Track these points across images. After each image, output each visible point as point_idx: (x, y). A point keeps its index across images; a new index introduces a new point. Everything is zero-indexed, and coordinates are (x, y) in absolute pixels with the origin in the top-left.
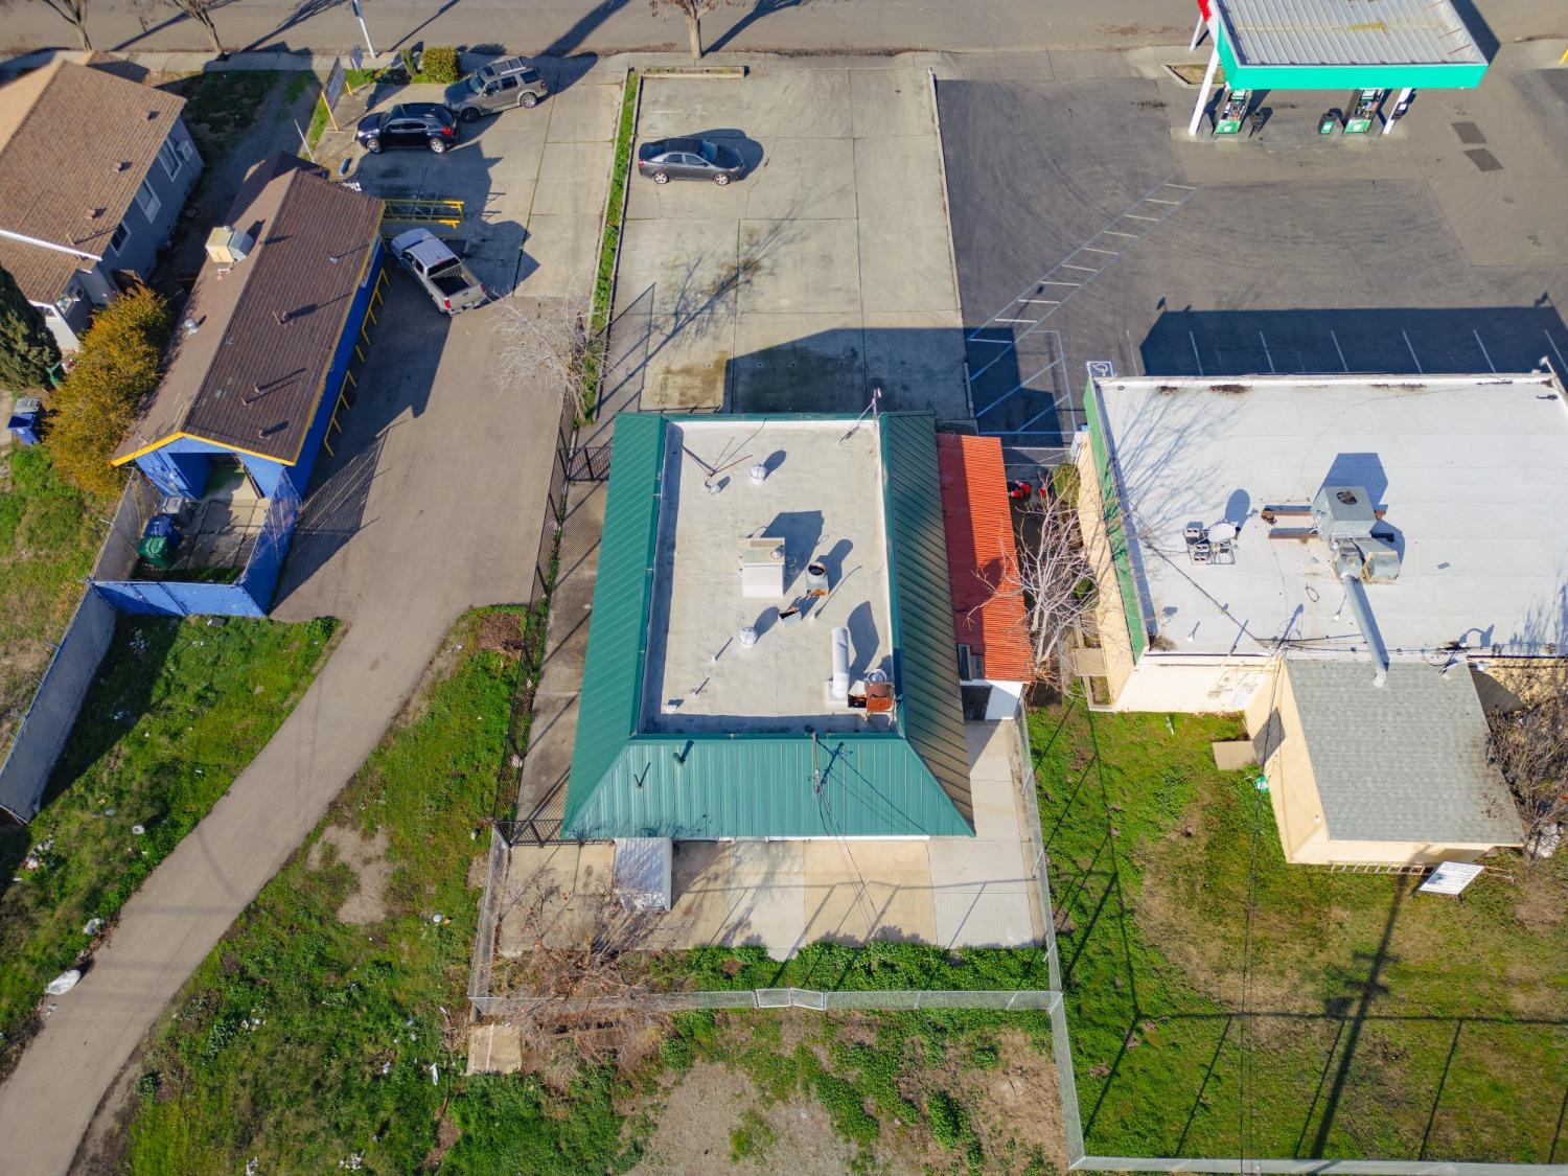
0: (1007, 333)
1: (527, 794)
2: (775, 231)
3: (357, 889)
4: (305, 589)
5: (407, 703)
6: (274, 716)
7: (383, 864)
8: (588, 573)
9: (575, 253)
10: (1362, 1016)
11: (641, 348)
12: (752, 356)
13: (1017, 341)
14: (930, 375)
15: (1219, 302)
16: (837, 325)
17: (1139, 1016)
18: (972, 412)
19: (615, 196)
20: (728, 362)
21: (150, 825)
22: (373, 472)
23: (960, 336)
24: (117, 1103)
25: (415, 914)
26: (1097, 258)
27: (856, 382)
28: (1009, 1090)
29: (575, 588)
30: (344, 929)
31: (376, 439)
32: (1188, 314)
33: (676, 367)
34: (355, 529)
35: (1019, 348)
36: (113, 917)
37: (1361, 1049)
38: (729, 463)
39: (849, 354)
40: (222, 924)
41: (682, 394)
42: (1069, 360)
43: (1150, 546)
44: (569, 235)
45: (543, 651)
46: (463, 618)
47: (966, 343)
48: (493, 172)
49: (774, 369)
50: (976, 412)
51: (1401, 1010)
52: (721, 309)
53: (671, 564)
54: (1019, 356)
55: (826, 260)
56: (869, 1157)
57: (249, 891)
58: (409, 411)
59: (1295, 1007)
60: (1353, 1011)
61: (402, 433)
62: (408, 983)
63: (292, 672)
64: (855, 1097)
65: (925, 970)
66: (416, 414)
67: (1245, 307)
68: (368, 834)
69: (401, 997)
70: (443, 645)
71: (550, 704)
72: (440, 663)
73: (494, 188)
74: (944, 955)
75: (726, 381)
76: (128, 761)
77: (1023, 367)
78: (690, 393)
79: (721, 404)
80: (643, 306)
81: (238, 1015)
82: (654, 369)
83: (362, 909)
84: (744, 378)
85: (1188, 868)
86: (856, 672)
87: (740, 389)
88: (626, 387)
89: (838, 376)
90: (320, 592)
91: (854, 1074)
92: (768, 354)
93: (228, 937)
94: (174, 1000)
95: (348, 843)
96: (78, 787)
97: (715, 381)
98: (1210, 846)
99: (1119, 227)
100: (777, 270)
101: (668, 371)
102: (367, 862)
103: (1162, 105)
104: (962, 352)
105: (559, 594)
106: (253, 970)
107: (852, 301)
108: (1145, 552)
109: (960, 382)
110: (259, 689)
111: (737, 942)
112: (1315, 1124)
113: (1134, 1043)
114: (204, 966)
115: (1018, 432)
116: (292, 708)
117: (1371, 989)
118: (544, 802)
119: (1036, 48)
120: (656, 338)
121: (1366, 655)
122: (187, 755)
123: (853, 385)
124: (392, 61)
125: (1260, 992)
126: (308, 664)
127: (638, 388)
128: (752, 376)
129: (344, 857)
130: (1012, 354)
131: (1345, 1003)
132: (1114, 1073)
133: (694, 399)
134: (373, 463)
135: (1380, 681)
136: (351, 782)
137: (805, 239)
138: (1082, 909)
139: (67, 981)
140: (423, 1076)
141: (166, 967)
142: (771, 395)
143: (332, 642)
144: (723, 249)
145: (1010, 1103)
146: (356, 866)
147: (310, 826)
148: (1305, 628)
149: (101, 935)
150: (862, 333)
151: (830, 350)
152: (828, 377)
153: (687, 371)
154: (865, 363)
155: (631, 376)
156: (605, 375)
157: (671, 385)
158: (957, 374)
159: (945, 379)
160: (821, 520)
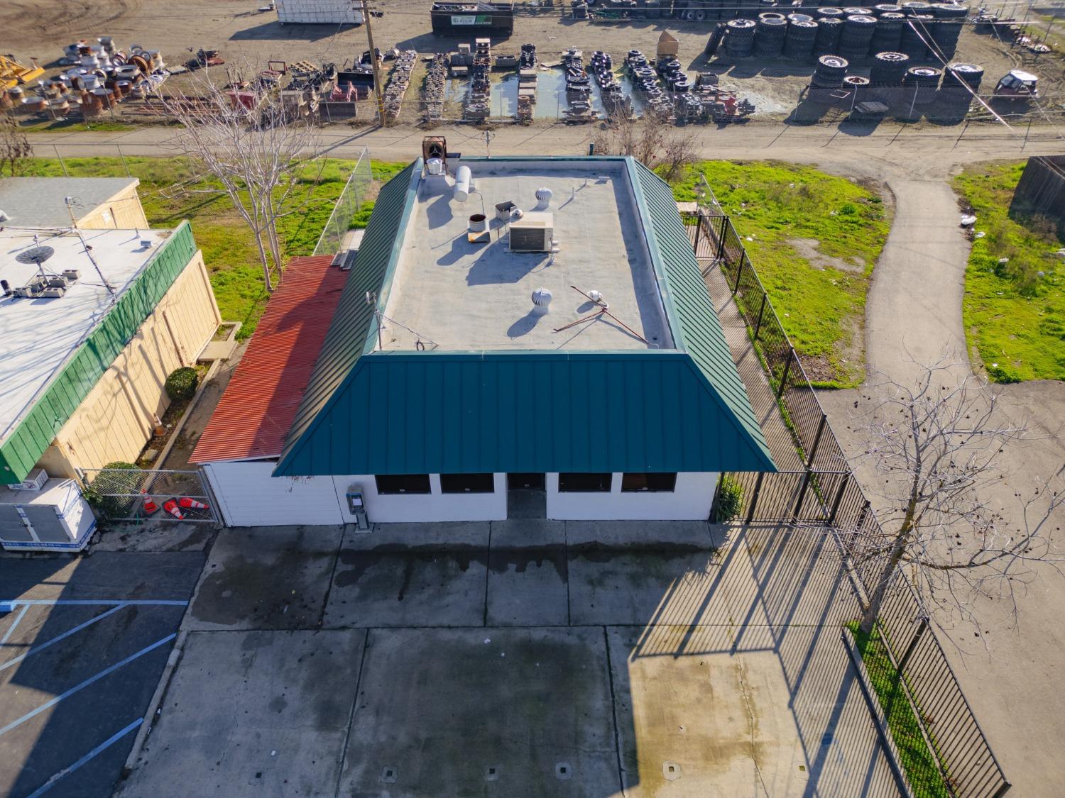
1: (721, 278)
3: (815, 249)
7: (806, 257)
17: (306, 214)
18: (179, 643)
20: (634, 781)
24: (887, 197)
25: (767, 242)
27: (371, 720)
30: (810, 238)
33: (741, 764)
36: (971, 239)
38: (582, 326)
40: (894, 239)
41: (707, 688)
46: (861, 382)
49: (534, 757)
50: (173, 642)
53: (629, 252)
63: (994, 347)
68: (829, 268)
70: (863, 363)
71: (728, 321)
72: (855, 351)
75: (631, 724)
78: (693, 693)
79: (632, 666)
81: (848, 213)
83: (805, 244)
84: (595, 731)
87: (599, 703)
88: (825, 707)
89: (403, 738)
95: (839, 264)
97: (652, 724)
101: (754, 750)
102: (819, 258)
106: (854, 225)
109: (165, 719)
110: (1013, 337)
115: (123, 604)
116: (967, 328)
122: (1025, 302)
123: (378, 713)
126: (985, 352)
127: (798, 704)
128: (578, 737)
129: (837, 261)
133: (682, 677)
139: (967, 221)
140: (720, 201)
141: (912, 227)
142: (538, 686)
146: (825, 257)
147: (878, 271)
149: (971, 235)
152: (423, 735)
153: (715, 753)
154: (339, 775)
155: (827, 740)
156: (881, 742)
157: (738, 714)
158: (163, 735)
159: (192, 726)
160: (468, 278)
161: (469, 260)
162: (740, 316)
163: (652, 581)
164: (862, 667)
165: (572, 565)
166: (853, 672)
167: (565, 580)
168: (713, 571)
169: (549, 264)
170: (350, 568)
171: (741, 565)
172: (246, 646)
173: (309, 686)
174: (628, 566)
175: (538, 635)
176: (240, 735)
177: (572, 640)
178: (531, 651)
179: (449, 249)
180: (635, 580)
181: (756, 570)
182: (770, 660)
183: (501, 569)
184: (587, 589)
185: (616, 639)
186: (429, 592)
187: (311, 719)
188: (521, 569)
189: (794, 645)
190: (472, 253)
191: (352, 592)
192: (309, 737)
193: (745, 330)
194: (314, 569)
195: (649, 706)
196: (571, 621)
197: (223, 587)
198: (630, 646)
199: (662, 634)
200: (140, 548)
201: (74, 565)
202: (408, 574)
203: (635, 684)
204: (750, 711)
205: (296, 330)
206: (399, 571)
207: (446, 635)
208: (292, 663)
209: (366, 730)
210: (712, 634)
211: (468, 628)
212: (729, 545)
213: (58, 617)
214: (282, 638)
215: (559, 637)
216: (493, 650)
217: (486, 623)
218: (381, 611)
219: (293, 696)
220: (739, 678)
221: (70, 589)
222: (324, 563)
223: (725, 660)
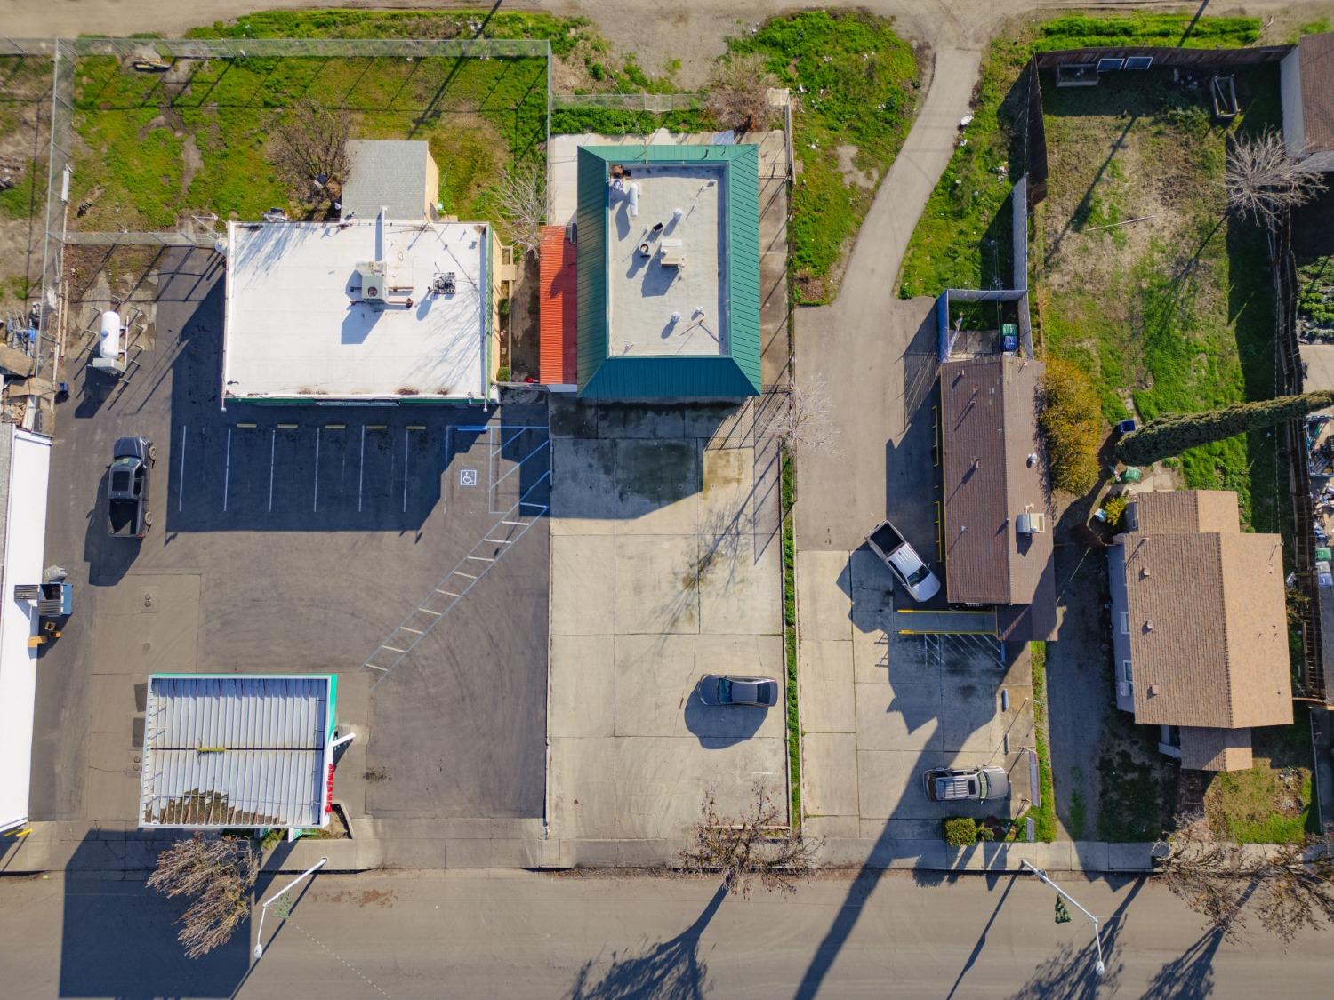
0: (524, 512)
1: (783, 201)
2: (675, 621)
3: (852, 160)
4: (922, 317)
5: (851, 250)
6: (915, 244)
7: (843, 171)
8: (770, 327)
9: (814, 597)
10: (426, 112)
11: (759, 501)
12: (686, 495)
13: (517, 504)
14: (574, 476)
15: (380, 540)
16: (632, 522)
17: (516, 110)
18: (551, 443)
19: (792, 661)
20: (701, 490)
21: (955, 186)
22: (906, 397)
23: (552, 511)
24: (927, 79)
25: (825, 149)
26: (451, 587)
27: (621, 471)
28: (572, 81)
29: (777, 317)
30: (853, 144)
31: (910, 422)
32: (403, 528)
33: (734, 484)
34: (906, 356)
35: (517, 497)
36: (956, 147)
37: (430, 100)
38: (693, 332)
39: (625, 496)
40: (907, 145)
41: (728, 461)
42: (487, 486)
43: (475, 285)
44: (821, 617)
45: (788, 278)
46: (833, 299)
47: (548, 503)
48: (891, 695)
49: (672, 483)
50: (549, 444)
51: (408, 114)
52: (709, 538)
53: (719, 264)
54: (517, 490)
55: (638, 589)
56: (628, 60)
57: (901, 159)
58: (896, 446)
59: (452, 115)
60: (429, 113)
61: (896, 429)
62: (820, 122)
63: (914, 267)
64: (633, 79)
65: (601, 123)
66: (890, 441)
67: (364, 535)
68: (853, 185)
69: (821, 117)
70: (840, 283)
71: (779, 248)
72: (840, 272)
73: (885, 671)
74: (594, 130)
75: (702, 472)
76: (979, 220)
77: (516, 481)
78: (723, 462)
79: (705, 453)
80: (761, 541)
81: (889, 108)
82: (748, 484)
83: (848, 152)
84: (691, 475)
85: (483, 169)
86: (627, 199)
87: (692, 466)
88: (764, 467)
89: (632, 477)
90: (914, 315)
91: (634, 87)
92: (676, 496)
93: (903, 140)
94: (917, 115)
95: (861, 179)
96: (997, 206)
97: (709, 472)
98: (471, 179)
99: (431, 619)
100: (672, 578)
101: (739, 481)
102: (851, 172)
103: (368, 776)
104: (554, 496)
105: (784, 314)
106: (887, 126)
107: (621, 547)
108: (478, 282)
109: (556, 469)
110: (928, 258)
111: (682, 135)
112: (456, 73)
113: (519, 100)
114: (909, 128)
115: (525, 428)
116: (908, 249)
117: (419, 121)
118: (775, 197)
119: (452, 873)
120: (749, 511)
121: (385, 221)
122: (952, 223)
123: (623, 468)
124: (1009, 856)
125: (467, 121)
126: (907, 272)
127: (757, 466)
128: (685, 477)
129: (861, 175)
130: (522, 494)
131: (431, 117)
132: (529, 89)
133: (721, 457)
134: (907, 404)
135: (384, 209)
136: (868, 210)
137: (653, 612)
138: (533, 152)
139: (965, 121)
140: (806, 87)
141: (925, 127)
142: (673, 460)
143: (898, 286)
144: (711, 602)
145: (572, 77)
146: (855, 170)
147: (881, 188)
148: (410, 236)
149: (959, 140)
150: (615, 516)
151: (635, 500)
152: (638, 476)
153: (727, 481)
154: (614, 488)
155: (762, 477)
156: (779, 478)
157: (736, 469)
158: (558, 476)
159: (565, 472)
160: (643, 291)
161: (642, 272)
162: (788, 242)
163: (716, 420)
164: (781, 454)
165: (687, 412)
166: (778, 455)
167: (684, 419)
168: (739, 414)
169: (680, 279)
170: (602, 413)
171: (751, 410)
172: (574, 444)
173: (599, 459)
174: (706, 413)
175: (674, 442)
176: (581, 475)
177: (685, 444)
178: (671, 448)
179: (630, 262)
180: (710, 419)
181: (755, 414)
182: (751, 451)
183: (660, 414)
184: (691, 423)
185: (701, 443)
186: (633, 425)
187: (602, 471)
188: (667, 415)
189: (760, 446)
190: (642, 267)
191: (605, 424)
192: (603, 476)
193: (786, 255)
194: (590, 413)
195: (709, 467)
196: (685, 436)
197: (558, 421)
198: (705, 446)
199: (716, 442)
200: (521, 402)
201: (499, 410)
202: (625, 416)
203: (705, 460)
204: (740, 468)
205: (560, 298)
206: (622, 415)
207: (642, 442)
208: (591, 452)
209: (620, 474)
210: (734, 442)
211: (649, 439)
212: (747, 403)
213: (505, 433)
214: (585, 442)
215: (682, 443)
216: (658, 447)
217: (656, 437)
218: (618, 432)
219: (594, 462)
220: (739, 458)
221: (503, 422)
222: (593, 410)
223: (736, 451)
